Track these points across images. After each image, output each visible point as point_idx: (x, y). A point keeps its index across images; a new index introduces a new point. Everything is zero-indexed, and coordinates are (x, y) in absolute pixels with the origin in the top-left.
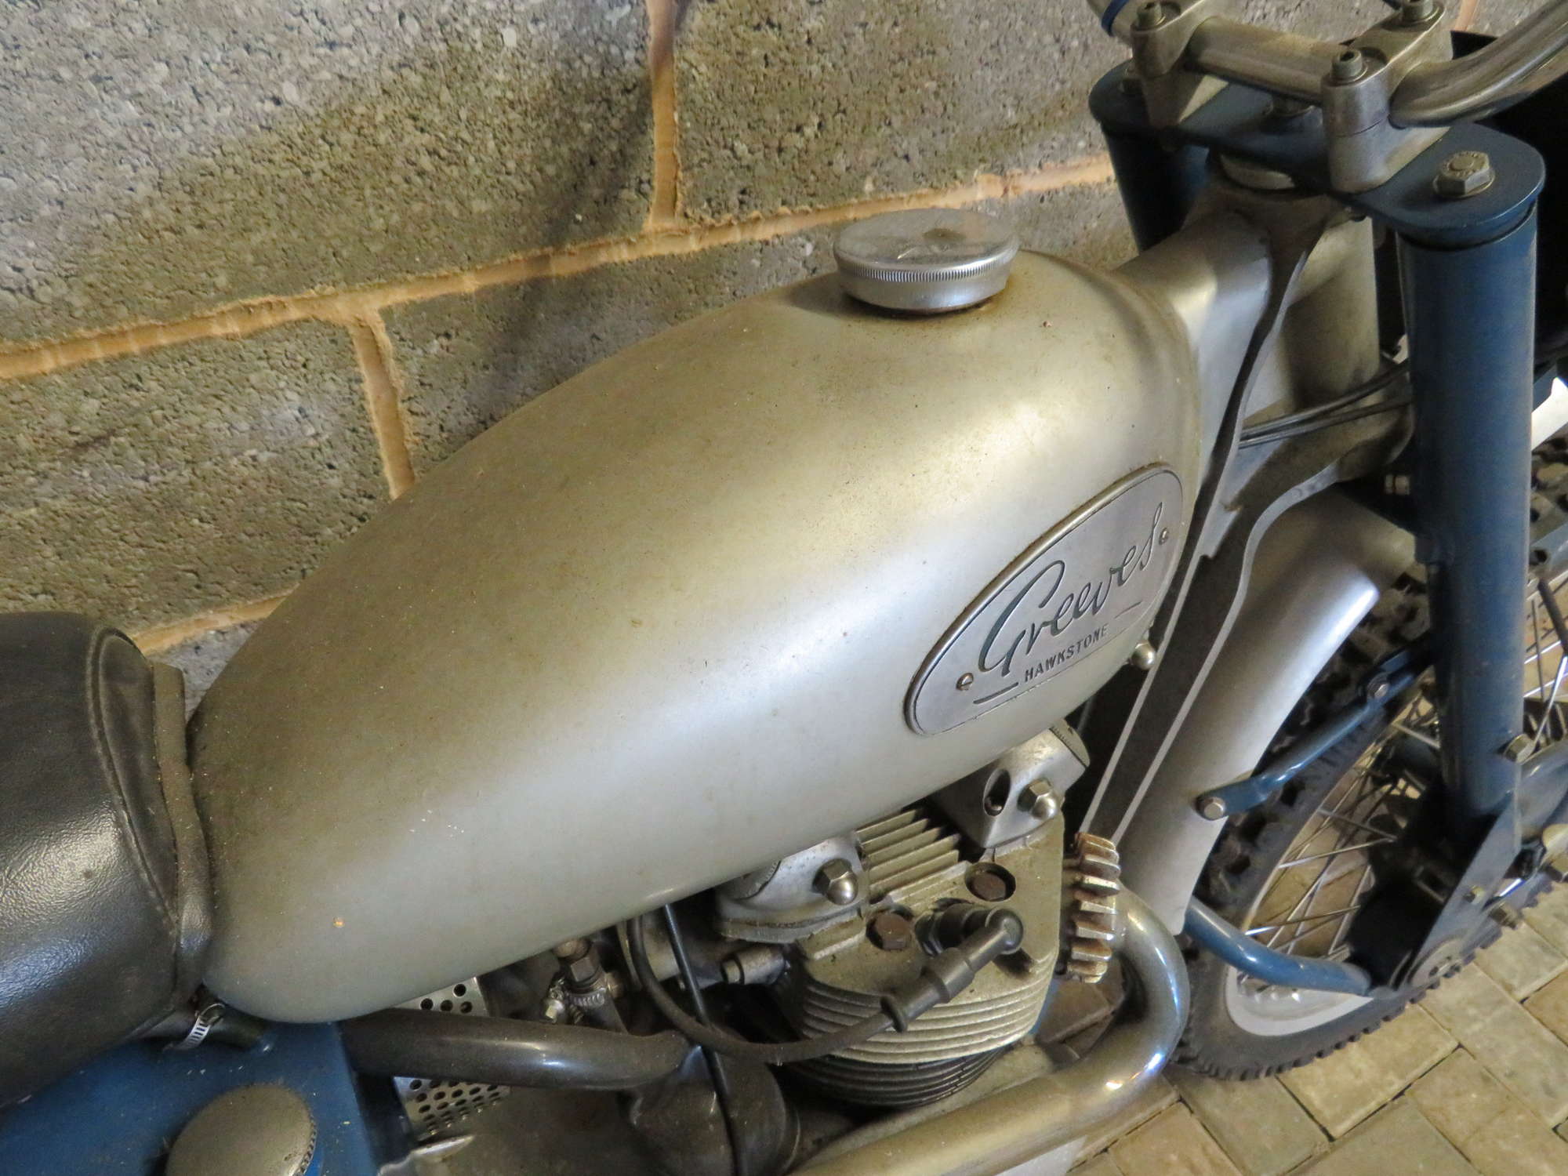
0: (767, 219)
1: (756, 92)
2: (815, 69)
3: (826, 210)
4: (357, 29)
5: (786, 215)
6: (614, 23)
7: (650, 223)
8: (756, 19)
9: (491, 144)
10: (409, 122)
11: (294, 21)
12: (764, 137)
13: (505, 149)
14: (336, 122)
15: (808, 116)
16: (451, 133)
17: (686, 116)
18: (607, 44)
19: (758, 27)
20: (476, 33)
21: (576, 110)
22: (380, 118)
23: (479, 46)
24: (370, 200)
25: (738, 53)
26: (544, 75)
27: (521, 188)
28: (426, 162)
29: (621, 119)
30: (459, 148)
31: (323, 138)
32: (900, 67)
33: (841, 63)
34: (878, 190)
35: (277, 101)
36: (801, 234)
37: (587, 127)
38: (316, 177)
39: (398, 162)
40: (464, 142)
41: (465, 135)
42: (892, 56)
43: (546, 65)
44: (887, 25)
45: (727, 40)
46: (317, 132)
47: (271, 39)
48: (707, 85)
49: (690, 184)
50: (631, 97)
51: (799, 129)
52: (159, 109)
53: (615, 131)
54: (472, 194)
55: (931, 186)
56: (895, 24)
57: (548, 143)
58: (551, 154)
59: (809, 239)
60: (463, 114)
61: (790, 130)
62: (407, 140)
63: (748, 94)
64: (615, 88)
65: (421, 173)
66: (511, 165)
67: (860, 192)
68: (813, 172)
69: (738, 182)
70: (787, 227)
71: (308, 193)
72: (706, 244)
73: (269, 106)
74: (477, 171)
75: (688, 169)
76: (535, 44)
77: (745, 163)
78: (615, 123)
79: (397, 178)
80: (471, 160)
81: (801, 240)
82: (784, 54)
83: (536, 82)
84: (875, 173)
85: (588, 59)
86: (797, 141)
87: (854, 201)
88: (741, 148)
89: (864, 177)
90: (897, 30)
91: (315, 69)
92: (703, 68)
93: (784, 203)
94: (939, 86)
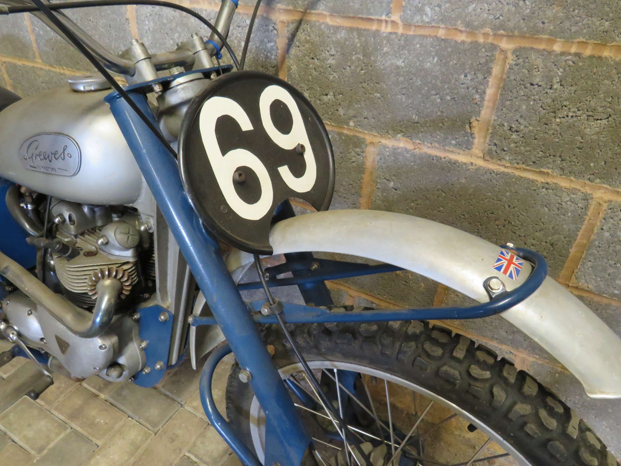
6: (269, 47)
8: (311, 56)
15: (329, 92)
17: (289, 80)
18: (267, 52)
20: (236, 41)
25: (306, 65)
34: (355, 126)
42: (361, 80)
43: (251, 54)
56: (362, 70)
61: (323, 94)
63: (309, 79)
64: (269, 65)
67: (348, 124)
85: (262, 55)
87: (346, 127)
90: (363, 72)
92: (295, 66)
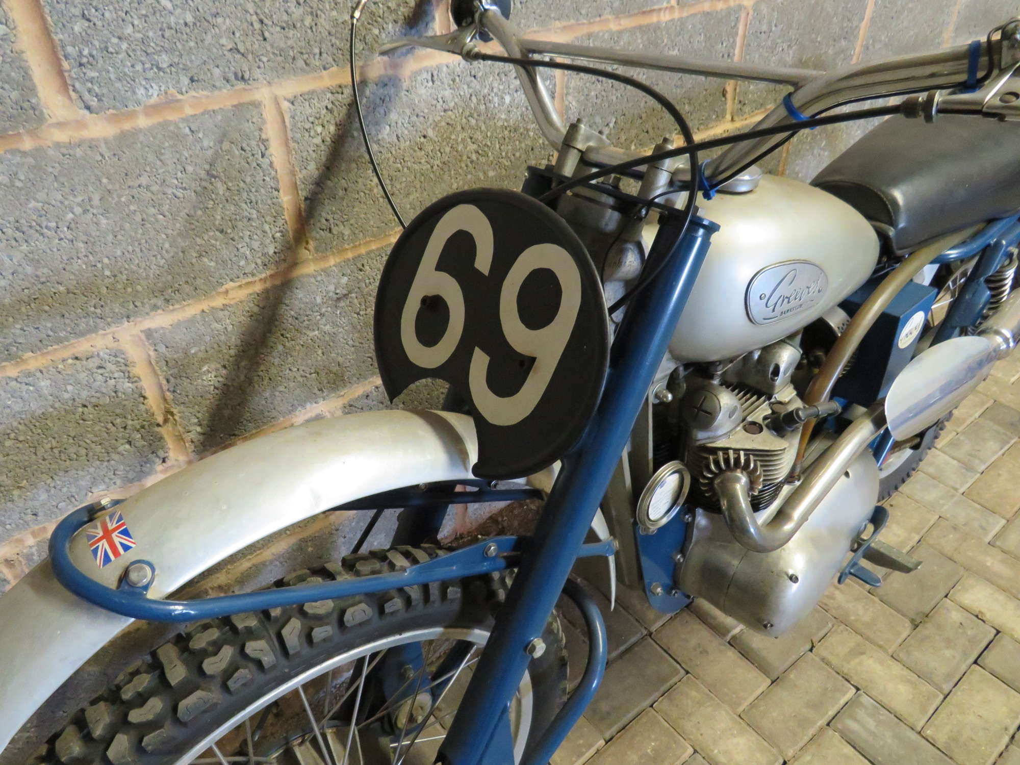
2: (614, 98)
4: (456, 104)
9: (497, 146)
10: (469, 140)
11: (434, 102)
13: (502, 148)
14: (445, 143)
16: (484, 143)
19: (593, 83)
20: (496, 99)
21: (529, 127)
22: (460, 139)
23: (496, 105)
24: (453, 175)
26: (518, 113)
27: (506, 164)
28: (474, 157)
30: (486, 149)
31: (439, 151)
33: (623, 94)
35: (425, 137)
37: (531, 134)
38: (435, 167)
39: (465, 158)
40: (488, 146)
41: (489, 143)
43: (519, 109)
45: (583, 90)
46: (438, 148)
47: (426, 111)
51: (608, 125)
52: (384, 145)
57: (517, 143)
58: (518, 148)
60: (489, 134)
62: (468, 148)
65: (472, 162)
66: (504, 154)
71: (432, 176)
73: (422, 139)
74: (491, 158)
76: (516, 101)
79: (463, 165)
80: (490, 154)
82: (603, 93)
83: (515, 117)
89: (631, 143)
91: (440, 121)
92: (574, 103)
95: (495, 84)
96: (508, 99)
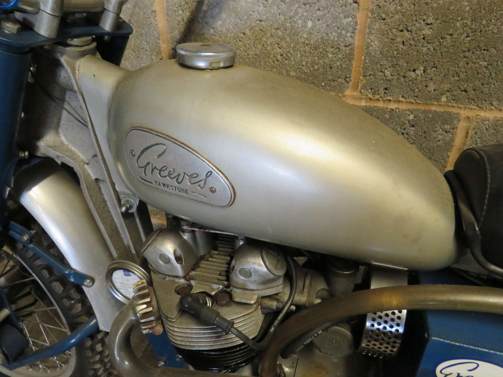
0: (394, 101)
1: (397, 54)
2: (425, 49)
3: (422, 104)
4: (267, 17)
5: (402, 102)
7: (348, 92)
9: (299, 56)
10: (277, 45)
11: (252, 13)
12: (398, 71)
13: (303, 58)
14: (257, 42)
16: (288, 50)
19: (402, 31)
21: (327, 50)
22: (269, 43)
23: (300, 26)
24: (262, 65)
26: (319, 37)
27: (306, 71)
28: (279, 57)
29: (343, 55)
30: (289, 55)
31: (254, 46)
32: (467, 54)
33: (437, 48)
35: (244, 34)
36: (409, 110)
37: (330, 56)
38: (250, 56)
39: (272, 56)
40: (291, 54)
41: (292, 52)
44: (463, 36)
45: (388, 34)
46: (252, 44)
47: (245, 17)
48: (377, 48)
49: (364, 82)
50: (347, 48)
51: (414, 70)
52: (218, 32)
53: (340, 59)
54: (291, 70)
55: (478, 106)
57: (316, 58)
58: (317, 62)
59: (412, 113)
60: (292, 45)
62: (275, 50)
65: (278, 60)
66: (304, 63)
68: (417, 88)
69: (384, 85)
70: (403, 107)
71: (247, 60)
72: (368, 104)
73: (242, 35)
74: (293, 63)
75: (365, 76)
76: (317, 27)
77: (388, 78)
78: (340, 56)
79: (271, 61)
80: (292, 59)
81: (408, 112)
82: (412, 42)
83: (316, 39)
84: (448, 94)
86: (413, 74)
88: (388, 73)
89: (442, 95)
91: (255, 26)
93: (403, 97)
94: (488, 65)
95: (300, 11)
96: (310, 24)
